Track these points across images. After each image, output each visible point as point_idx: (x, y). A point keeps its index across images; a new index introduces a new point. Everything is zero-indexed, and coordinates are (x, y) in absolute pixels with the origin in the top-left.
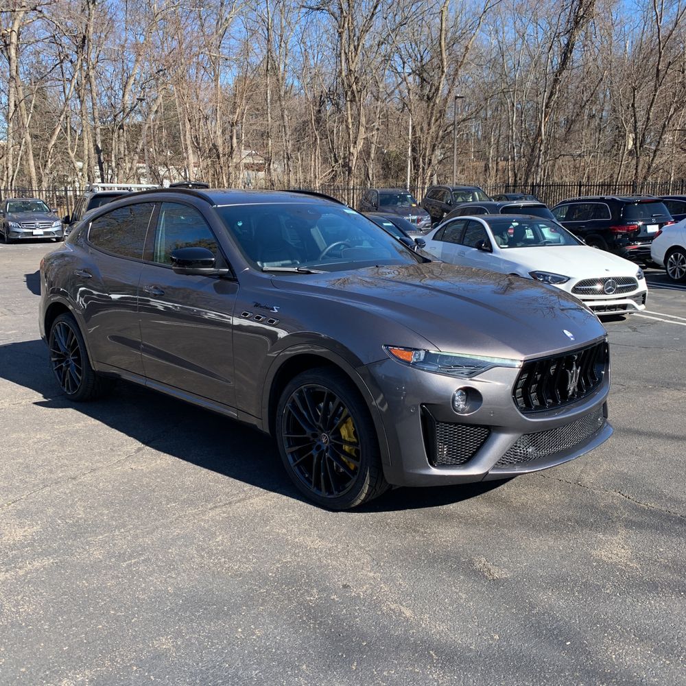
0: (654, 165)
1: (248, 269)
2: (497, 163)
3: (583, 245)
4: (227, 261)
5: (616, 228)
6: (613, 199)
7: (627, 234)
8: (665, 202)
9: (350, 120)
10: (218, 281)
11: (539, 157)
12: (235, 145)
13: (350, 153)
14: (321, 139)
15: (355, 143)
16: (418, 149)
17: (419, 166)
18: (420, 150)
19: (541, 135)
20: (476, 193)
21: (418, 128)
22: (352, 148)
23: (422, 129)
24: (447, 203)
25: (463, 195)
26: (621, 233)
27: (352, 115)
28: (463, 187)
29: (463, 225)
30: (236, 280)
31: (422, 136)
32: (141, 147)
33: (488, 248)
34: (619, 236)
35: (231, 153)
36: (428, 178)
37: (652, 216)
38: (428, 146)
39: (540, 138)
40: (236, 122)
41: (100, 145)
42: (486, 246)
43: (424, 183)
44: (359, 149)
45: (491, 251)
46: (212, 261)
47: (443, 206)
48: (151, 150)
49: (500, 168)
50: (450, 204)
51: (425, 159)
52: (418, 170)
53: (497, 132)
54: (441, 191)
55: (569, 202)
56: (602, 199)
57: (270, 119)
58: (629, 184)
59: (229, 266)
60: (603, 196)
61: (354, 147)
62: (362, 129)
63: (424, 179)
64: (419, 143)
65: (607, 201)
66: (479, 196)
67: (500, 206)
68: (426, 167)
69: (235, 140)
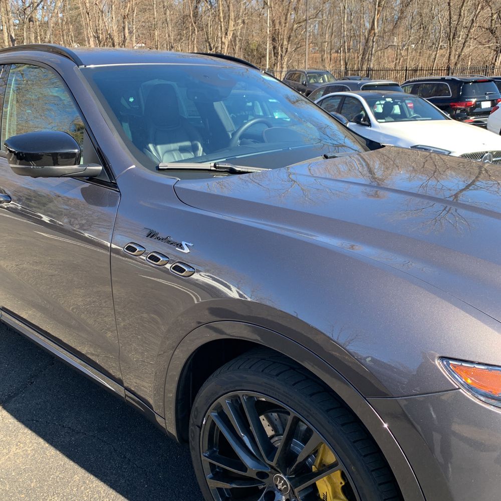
0: (463, 54)
1: (134, 166)
2: (331, 55)
3: (450, 119)
4: (99, 152)
5: (454, 104)
6: (453, 79)
7: (464, 110)
8: (495, 82)
9: (221, 15)
10: (87, 185)
11: (372, 47)
12: (127, 35)
13: (222, 42)
14: (198, 31)
15: (226, 34)
16: (277, 39)
17: (278, 53)
18: (278, 41)
19: (374, 29)
20: (325, 76)
21: (277, 22)
22: (223, 38)
23: (280, 23)
24: (303, 84)
25: (315, 77)
26: (459, 109)
27: (223, 11)
28: (315, 71)
29: (340, 100)
30: (115, 185)
31: (280, 29)
32: (48, 37)
33: (366, 123)
34: (458, 112)
35: (124, 41)
36: (285, 63)
37: (486, 94)
38: (285, 37)
39: (373, 32)
40: (127, 15)
41: (13, 36)
42: (364, 120)
43: (282, 68)
44: (229, 39)
45: (370, 125)
46: (75, 154)
47: (300, 87)
48: (61, 43)
49: (332, 58)
50: (305, 85)
51: (282, 48)
52: (277, 57)
53: (330, 30)
54: (296, 73)
55: (412, 82)
56: (443, 80)
57: (156, 13)
58: (443, 69)
59: (104, 161)
60: (443, 77)
61: (225, 38)
62: (232, 23)
63: (282, 64)
64: (278, 35)
65: (448, 81)
66: (328, 77)
67: (361, 85)
68: (283, 54)
69: (127, 31)
